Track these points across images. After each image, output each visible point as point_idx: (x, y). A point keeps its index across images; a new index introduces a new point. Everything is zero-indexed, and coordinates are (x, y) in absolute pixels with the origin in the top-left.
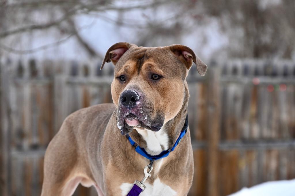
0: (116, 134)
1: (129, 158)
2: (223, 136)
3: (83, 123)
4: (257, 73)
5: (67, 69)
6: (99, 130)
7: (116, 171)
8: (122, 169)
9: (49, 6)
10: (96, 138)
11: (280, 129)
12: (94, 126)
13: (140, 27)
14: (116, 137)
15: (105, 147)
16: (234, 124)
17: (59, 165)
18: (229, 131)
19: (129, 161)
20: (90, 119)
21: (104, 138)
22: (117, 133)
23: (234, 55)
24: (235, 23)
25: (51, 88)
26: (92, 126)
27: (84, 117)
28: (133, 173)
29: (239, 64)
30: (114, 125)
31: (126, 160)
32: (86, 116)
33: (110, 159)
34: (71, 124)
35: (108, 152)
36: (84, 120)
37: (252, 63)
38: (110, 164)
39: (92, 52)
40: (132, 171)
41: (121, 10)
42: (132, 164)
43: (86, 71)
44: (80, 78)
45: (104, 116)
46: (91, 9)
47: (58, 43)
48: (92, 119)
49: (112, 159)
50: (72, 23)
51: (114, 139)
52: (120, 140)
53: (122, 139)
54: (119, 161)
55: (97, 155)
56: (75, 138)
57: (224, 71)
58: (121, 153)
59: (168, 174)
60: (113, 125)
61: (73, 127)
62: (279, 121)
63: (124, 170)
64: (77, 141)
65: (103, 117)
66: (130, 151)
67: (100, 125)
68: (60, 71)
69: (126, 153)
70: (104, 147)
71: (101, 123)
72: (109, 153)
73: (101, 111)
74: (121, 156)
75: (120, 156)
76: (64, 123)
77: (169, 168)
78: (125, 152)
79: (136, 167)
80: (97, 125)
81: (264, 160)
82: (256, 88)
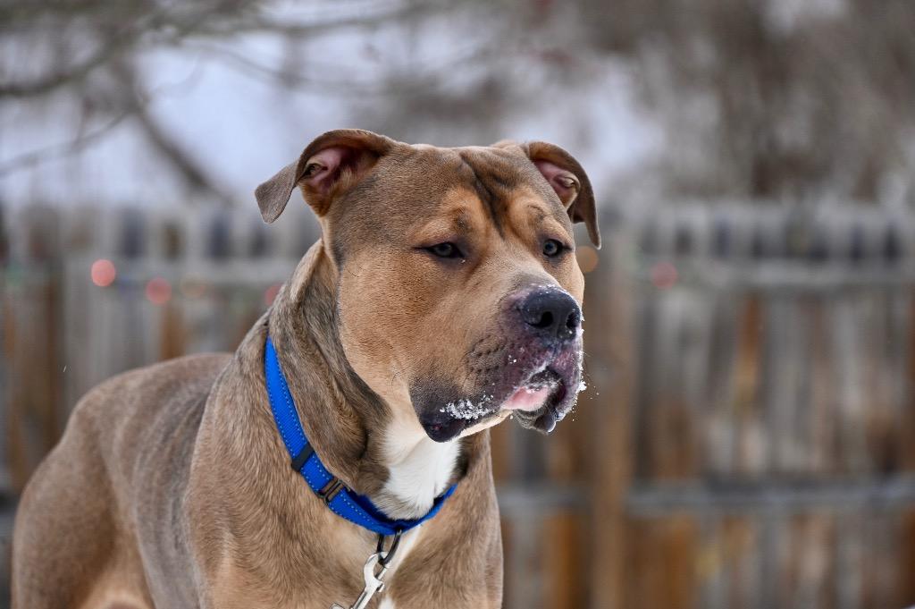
0: (246, 458)
1: (297, 537)
2: (644, 465)
3: (126, 420)
4: (759, 250)
5: (108, 234)
6: (168, 449)
7: (248, 584)
8: (272, 576)
9: (47, 19)
10: (158, 475)
11: (838, 444)
12: (158, 431)
13: (361, 92)
14: (244, 469)
15: (204, 509)
16: (681, 427)
17: (55, 564)
18: (664, 448)
19: (299, 547)
20: (149, 408)
21: (194, 478)
22: (248, 453)
23: (683, 188)
24: (685, 79)
25: (52, 299)
26: (151, 430)
27: (132, 399)
28: (309, 586)
29: (699, 217)
30: (234, 429)
31: (289, 544)
32: (138, 396)
33: (225, 546)
34: (91, 422)
35: (218, 522)
36: (132, 411)
37: (743, 215)
38: (227, 563)
39: (194, 178)
40: (310, 578)
41: (296, 33)
42: (309, 553)
43: (173, 242)
44: (153, 266)
45: (188, 397)
46: (188, 28)
47: (78, 145)
48: (155, 408)
49: (234, 546)
50: (127, 76)
51: (239, 474)
52: (261, 479)
53: (269, 475)
54: (263, 547)
55: (161, 533)
56: (104, 470)
57: (648, 245)
58: (270, 520)
59: (429, 590)
60: (230, 429)
61: (97, 433)
62: (835, 417)
63: (279, 579)
64: (110, 483)
65: (183, 403)
66: (303, 513)
67: (172, 430)
68: (83, 239)
69: (288, 519)
70: (198, 509)
71: (178, 423)
72: (222, 525)
73: (186, 380)
74: (269, 530)
75: (265, 532)
76: (73, 420)
77: (436, 567)
78: (285, 515)
79: (321, 562)
80: (163, 430)
81: (783, 547)
82: (755, 302)
